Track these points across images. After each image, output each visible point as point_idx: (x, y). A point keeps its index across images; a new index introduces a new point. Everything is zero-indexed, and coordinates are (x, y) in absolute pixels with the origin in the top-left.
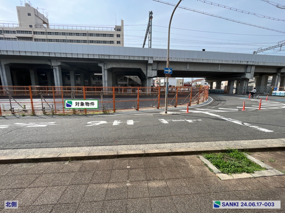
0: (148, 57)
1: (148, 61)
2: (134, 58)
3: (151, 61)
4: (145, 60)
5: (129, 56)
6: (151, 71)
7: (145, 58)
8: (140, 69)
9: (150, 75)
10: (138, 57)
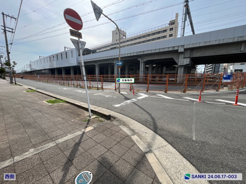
0: (179, 46)
1: (178, 50)
2: (164, 50)
3: (181, 50)
4: (175, 49)
5: (160, 49)
6: (183, 59)
7: (175, 47)
8: (172, 59)
9: (181, 64)
10: (168, 48)
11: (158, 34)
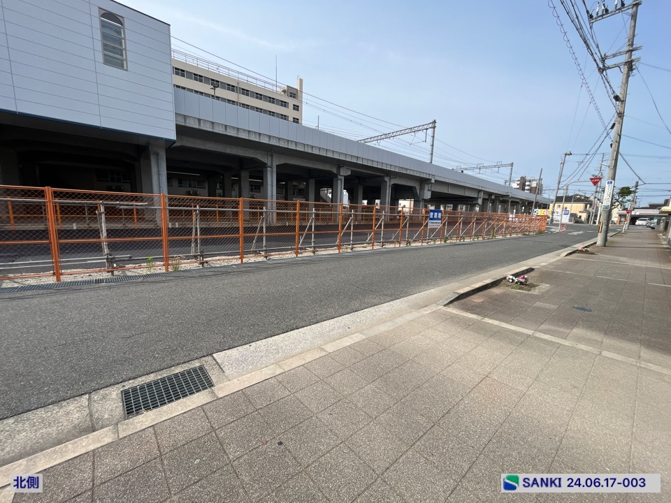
11: (270, 102)
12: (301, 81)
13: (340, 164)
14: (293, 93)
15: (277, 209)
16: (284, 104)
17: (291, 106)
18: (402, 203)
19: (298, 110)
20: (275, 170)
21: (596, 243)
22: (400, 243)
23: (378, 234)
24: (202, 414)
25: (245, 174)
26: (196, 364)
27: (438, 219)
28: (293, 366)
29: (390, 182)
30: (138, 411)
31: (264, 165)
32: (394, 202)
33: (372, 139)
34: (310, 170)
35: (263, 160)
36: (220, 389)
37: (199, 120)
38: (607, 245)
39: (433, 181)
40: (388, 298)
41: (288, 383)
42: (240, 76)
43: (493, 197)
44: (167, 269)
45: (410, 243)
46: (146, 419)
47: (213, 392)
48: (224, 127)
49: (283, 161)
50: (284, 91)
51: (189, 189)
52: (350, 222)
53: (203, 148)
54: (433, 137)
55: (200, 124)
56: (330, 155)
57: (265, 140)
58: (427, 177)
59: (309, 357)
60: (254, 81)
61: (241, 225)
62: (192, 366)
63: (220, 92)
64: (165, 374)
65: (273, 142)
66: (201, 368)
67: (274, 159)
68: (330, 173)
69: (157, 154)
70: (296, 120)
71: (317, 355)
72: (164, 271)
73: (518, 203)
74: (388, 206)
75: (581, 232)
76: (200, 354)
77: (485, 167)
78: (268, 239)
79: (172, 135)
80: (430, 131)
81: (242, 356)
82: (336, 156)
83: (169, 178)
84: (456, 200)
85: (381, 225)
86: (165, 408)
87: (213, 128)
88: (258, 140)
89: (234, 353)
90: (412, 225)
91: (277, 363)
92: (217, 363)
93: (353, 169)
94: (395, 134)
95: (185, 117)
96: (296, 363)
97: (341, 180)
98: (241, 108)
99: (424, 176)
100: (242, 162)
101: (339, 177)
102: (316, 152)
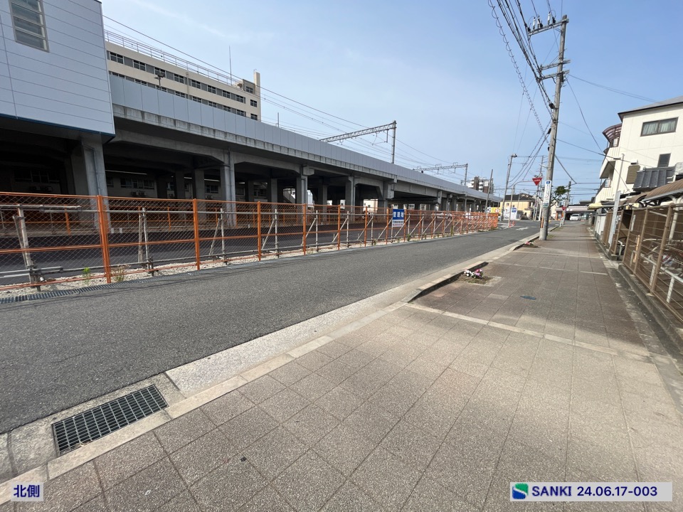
7: (393, 176)
9: (389, 197)
11: (224, 96)
12: (258, 75)
13: (303, 163)
14: (250, 88)
15: (238, 211)
16: (241, 99)
17: (248, 102)
18: (367, 203)
19: (256, 106)
20: (233, 169)
21: (538, 237)
22: (365, 243)
23: (343, 234)
24: (154, 439)
25: (199, 174)
26: (146, 384)
27: (401, 218)
28: (257, 376)
29: (354, 182)
30: (74, 445)
31: (221, 164)
32: (359, 202)
33: (335, 138)
34: (271, 169)
35: (219, 158)
36: (174, 409)
37: (143, 113)
38: (547, 238)
39: (395, 181)
40: (354, 299)
41: (252, 394)
42: (189, 66)
43: (451, 196)
44: (109, 280)
45: (375, 242)
46: (84, 453)
47: (166, 414)
48: (172, 121)
49: (241, 159)
50: (240, 85)
51: (134, 190)
52: (315, 223)
53: (148, 144)
54: (394, 137)
55: (143, 117)
56: (291, 154)
57: (220, 137)
58: (390, 177)
59: (274, 365)
60: (205, 72)
61: (195, 228)
62: (141, 387)
63: (165, 82)
64: (107, 399)
65: (230, 139)
66: (152, 388)
67: (232, 157)
68: (293, 172)
69: (92, 151)
70: (254, 117)
71: (282, 361)
72: (106, 283)
73: (473, 201)
74: (353, 206)
75: (526, 228)
76: (151, 373)
77: (443, 168)
78: (228, 243)
79: (111, 130)
80: (391, 132)
81: (200, 371)
82: (298, 155)
83: (109, 178)
84: (417, 200)
85: (346, 225)
86: (108, 437)
87: (159, 122)
88: (212, 137)
89: (191, 368)
90: (376, 225)
91: (240, 374)
92: (171, 380)
93: (317, 169)
94: (357, 134)
95: (125, 109)
96: (260, 372)
97: (304, 180)
98: (191, 102)
99: (387, 176)
100: (196, 160)
101: (303, 177)
102: (276, 150)
